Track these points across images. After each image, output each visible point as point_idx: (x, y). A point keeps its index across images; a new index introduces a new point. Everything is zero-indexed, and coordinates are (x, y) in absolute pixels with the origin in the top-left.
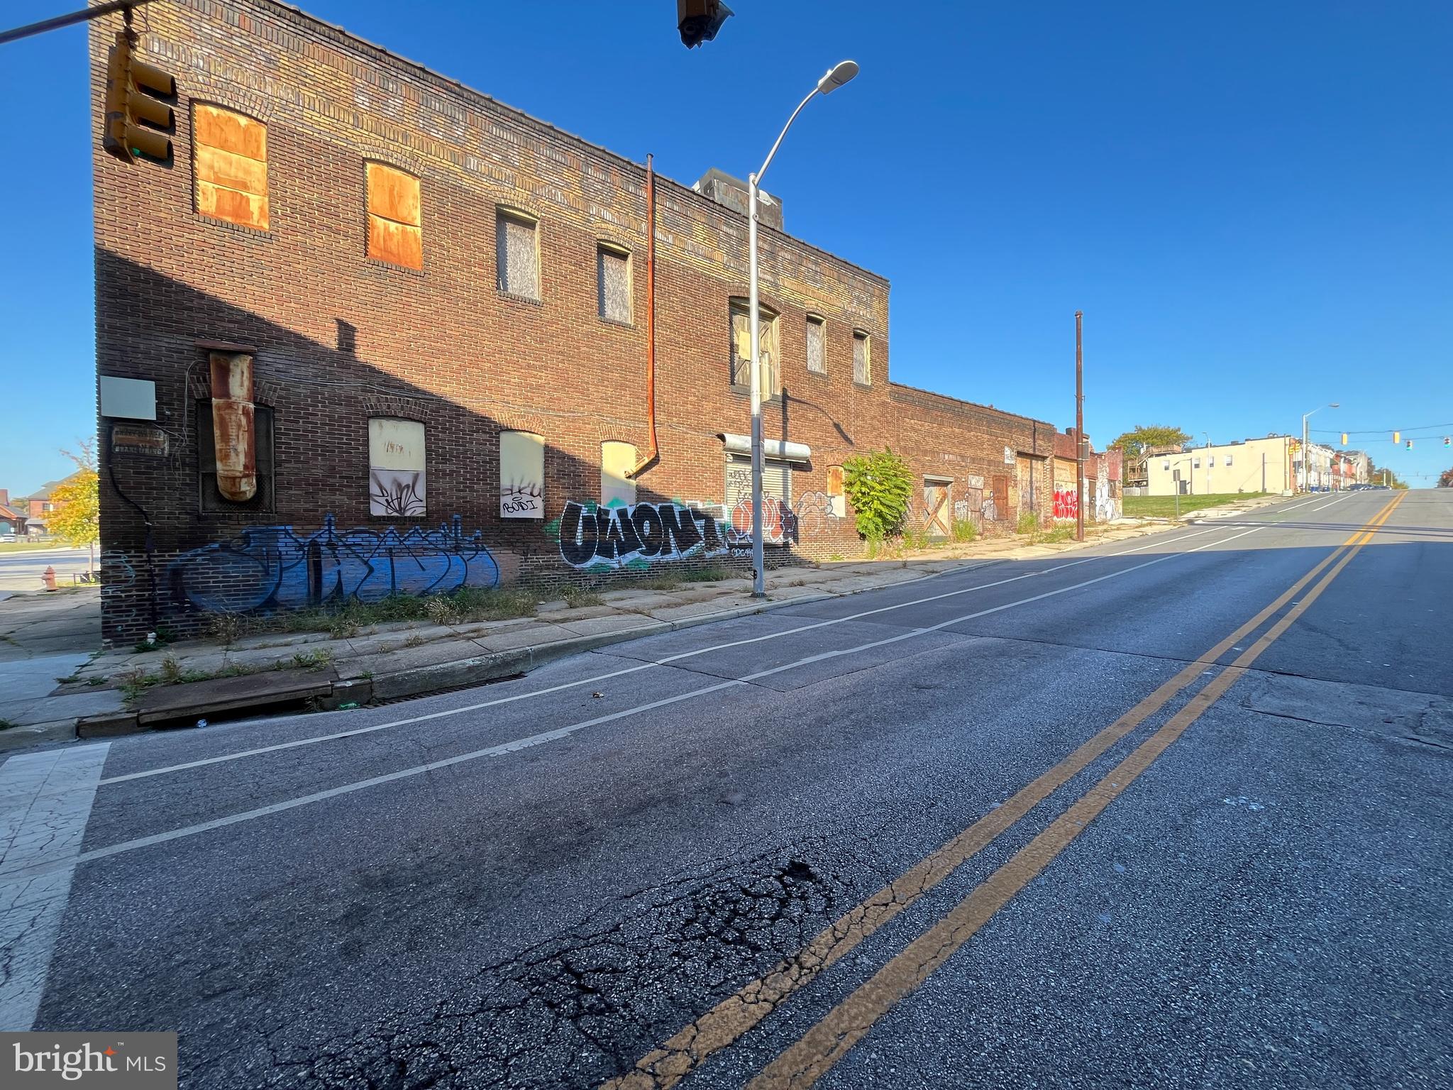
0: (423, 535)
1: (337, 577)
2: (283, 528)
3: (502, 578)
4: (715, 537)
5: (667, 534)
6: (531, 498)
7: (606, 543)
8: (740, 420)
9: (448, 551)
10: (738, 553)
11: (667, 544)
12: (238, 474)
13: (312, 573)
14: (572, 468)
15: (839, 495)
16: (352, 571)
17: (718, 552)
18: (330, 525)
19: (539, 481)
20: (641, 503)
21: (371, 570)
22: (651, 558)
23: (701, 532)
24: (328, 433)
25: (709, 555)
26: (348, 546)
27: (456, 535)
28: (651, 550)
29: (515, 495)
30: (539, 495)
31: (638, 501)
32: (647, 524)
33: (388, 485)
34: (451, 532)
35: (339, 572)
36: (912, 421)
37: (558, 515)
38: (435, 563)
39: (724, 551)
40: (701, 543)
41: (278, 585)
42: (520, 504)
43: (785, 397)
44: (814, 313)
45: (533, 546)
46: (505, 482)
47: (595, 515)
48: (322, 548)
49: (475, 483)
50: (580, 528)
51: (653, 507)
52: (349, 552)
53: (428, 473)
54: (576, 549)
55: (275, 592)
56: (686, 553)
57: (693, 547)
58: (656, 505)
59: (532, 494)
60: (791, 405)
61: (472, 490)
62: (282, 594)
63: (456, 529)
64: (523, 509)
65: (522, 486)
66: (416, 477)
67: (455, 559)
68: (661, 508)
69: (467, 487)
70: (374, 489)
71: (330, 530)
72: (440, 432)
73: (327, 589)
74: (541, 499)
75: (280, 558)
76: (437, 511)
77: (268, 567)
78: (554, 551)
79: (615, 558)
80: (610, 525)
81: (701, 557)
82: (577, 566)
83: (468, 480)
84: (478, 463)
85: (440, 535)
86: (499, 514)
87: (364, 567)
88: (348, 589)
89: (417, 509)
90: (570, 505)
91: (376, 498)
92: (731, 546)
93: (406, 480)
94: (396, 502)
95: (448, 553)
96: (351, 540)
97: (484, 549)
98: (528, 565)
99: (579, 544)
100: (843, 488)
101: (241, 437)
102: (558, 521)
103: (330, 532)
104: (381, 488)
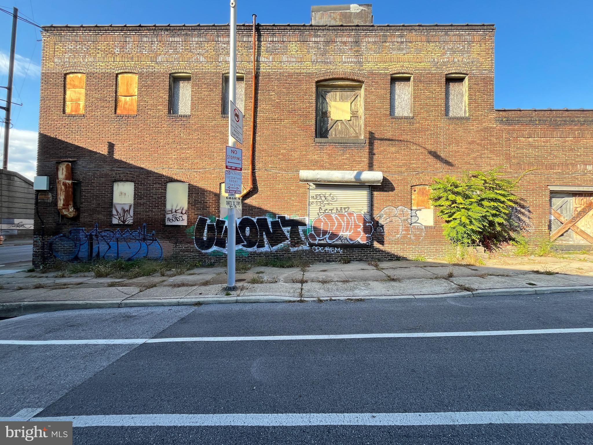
0: (130, 233)
1: (98, 249)
2: (81, 228)
3: (164, 254)
4: (300, 238)
5: (262, 235)
6: (181, 215)
7: (222, 239)
8: (323, 161)
9: (140, 240)
10: (318, 250)
11: (262, 241)
12: (61, 208)
13: (89, 247)
14: (202, 199)
15: (426, 208)
16: (103, 247)
17: (300, 248)
18: (96, 227)
19: (185, 206)
20: (245, 217)
21: (110, 247)
22: (250, 250)
23: (288, 235)
24: (98, 190)
25: (293, 249)
26: (102, 237)
27: (144, 233)
28: (250, 245)
29: (173, 214)
30: (186, 213)
31: (243, 216)
32: (248, 229)
33: (120, 210)
34: (142, 231)
35: (99, 247)
36: (530, 139)
37: (194, 224)
38: (135, 245)
39: (306, 247)
40: (288, 242)
41: (79, 251)
42: (176, 218)
43: (372, 139)
44: (399, 73)
45: (180, 239)
46: (168, 207)
47: (215, 224)
48: (94, 237)
49: (153, 208)
50: (206, 231)
51: (253, 219)
52: (102, 239)
53: (134, 204)
54: (203, 242)
55: (78, 254)
56: (275, 248)
57: (281, 244)
58: (255, 218)
59: (182, 213)
60: (377, 143)
61: (152, 211)
62: (80, 255)
63: (144, 230)
64: (177, 220)
65: (177, 209)
66: (130, 206)
67: (144, 244)
68: (258, 219)
69: (150, 210)
70: (114, 212)
71: (96, 229)
72: (140, 185)
73: (94, 254)
74: (186, 215)
75: (80, 240)
76: (137, 222)
77: (76, 244)
78: (191, 242)
79: (226, 248)
80: (224, 229)
81: (288, 251)
82: (203, 251)
83: (151, 207)
84: (155, 198)
85: (137, 233)
86: (165, 223)
87: (107, 246)
88: (101, 255)
89: (130, 221)
90: (200, 218)
91: (115, 216)
92: (311, 245)
93: (127, 208)
94: (122, 218)
95: (140, 241)
96: (103, 234)
97: (156, 240)
98: (177, 249)
99: (205, 239)
100: (431, 202)
101: (62, 194)
102: (193, 227)
103: (97, 231)
104: (117, 212)
